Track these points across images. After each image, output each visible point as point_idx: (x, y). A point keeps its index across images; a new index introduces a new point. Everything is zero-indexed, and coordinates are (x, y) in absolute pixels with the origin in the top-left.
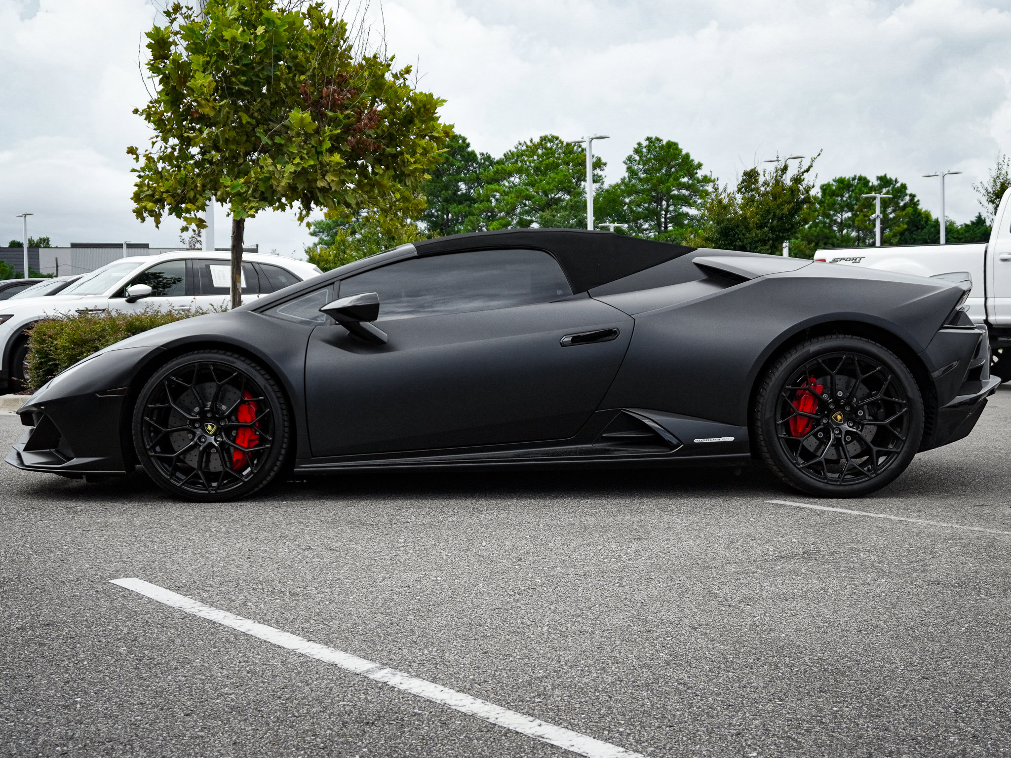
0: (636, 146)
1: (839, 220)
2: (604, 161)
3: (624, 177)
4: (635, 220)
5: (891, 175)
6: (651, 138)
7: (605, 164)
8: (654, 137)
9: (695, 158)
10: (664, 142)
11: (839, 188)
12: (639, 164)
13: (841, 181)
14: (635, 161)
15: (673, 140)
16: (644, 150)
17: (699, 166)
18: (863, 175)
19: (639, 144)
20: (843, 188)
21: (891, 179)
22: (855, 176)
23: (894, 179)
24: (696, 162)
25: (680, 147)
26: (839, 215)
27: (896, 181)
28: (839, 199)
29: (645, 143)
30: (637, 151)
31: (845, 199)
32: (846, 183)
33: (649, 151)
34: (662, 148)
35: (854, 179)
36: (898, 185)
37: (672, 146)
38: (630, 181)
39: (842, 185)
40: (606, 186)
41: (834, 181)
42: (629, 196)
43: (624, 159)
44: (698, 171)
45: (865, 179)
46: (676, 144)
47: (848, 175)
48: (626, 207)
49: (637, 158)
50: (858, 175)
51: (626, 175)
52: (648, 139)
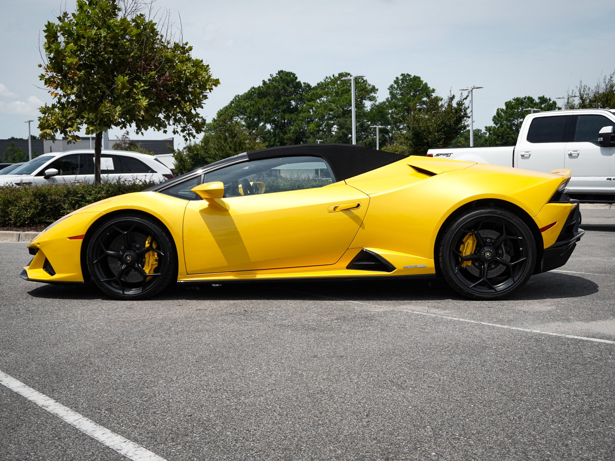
0: (395, 79)
1: (516, 123)
2: (376, 88)
3: (388, 98)
4: (395, 123)
5: (547, 97)
6: (404, 75)
7: (377, 90)
8: (406, 74)
9: (431, 86)
10: (412, 76)
11: (516, 104)
12: (397, 90)
13: (517, 100)
14: (395, 88)
15: (417, 75)
16: (400, 82)
17: (434, 91)
18: (530, 96)
19: (397, 78)
20: (518, 104)
21: (546, 99)
22: (526, 97)
23: (548, 98)
24: (431, 89)
25: (422, 79)
26: (516, 120)
27: (550, 100)
28: (516, 110)
29: (400, 78)
30: (395, 82)
31: (519, 111)
32: (520, 101)
33: (403, 82)
34: (411, 80)
35: (525, 98)
36: (551, 102)
37: (417, 79)
38: (392, 100)
39: (518, 102)
40: (377, 103)
41: (514, 100)
42: (392, 109)
43: (388, 87)
44: (433, 94)
45: (532, 98)
46: (419, 78)
47: (522, 96)
48: (389, 116)
49: (396, 86)
50: (527, 96)
51: (389, 96)
52: (402, 75)
